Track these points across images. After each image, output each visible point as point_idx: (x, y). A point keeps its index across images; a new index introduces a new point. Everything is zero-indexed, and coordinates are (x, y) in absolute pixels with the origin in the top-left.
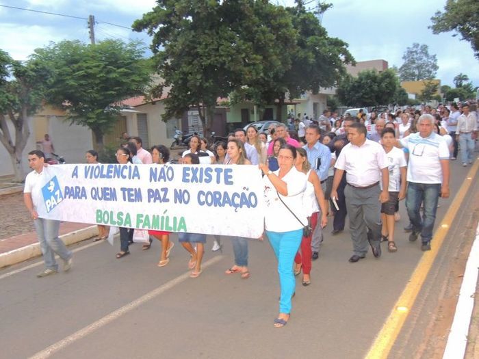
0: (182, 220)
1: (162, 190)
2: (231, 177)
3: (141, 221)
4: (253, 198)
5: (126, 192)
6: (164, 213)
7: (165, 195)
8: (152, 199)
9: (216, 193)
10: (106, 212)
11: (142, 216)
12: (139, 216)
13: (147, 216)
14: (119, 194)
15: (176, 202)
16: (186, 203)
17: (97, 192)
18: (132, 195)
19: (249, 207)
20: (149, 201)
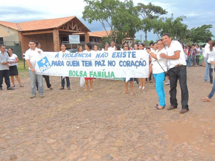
0: (112, 73)
1: (102, 61)
2: (135, 55)
3: (92, 74)
4: (144, 63)
5: (84, 63)
6: (103, 70)
7: (104, 63)
8: (97, 65)
9: (128, 61)
10: (74, 71)
11: (92, 72)
12: (91, 72)
13: (95, 72)
14: (81, 63)
15: (109, 66)
16: (114, 66)
17: (70, 63)
18: (87, 64)
19: (142, 66)
20: (96, 66)
